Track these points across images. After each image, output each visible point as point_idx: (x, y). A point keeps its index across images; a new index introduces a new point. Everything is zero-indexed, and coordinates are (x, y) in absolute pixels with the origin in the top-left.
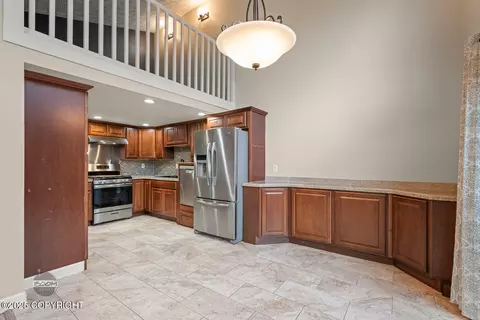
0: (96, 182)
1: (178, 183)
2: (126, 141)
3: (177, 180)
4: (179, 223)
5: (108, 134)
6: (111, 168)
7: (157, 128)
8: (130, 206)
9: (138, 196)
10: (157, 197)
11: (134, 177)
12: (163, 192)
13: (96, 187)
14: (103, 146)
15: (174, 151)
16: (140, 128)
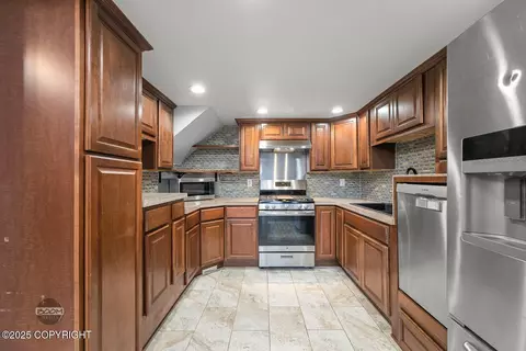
0: (262, 206)
1: (395, 228)
2: (311, 145)
3: (389, 220)
4: (394, 336)
5: (286, 137)
6: (294, 185)
8: (312, 248)
10: (352, 243)
11: (319, 200)
12: (361, 239)
14: (291, 154)
15: (394, 152)
16: (332, 121)
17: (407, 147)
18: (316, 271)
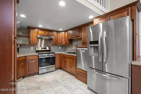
0: (39, 55)
1: (76, 57)
2: (53, 37)
3: (75, 55)
5: (46, 34)
6: (48, 49)
7: (65, 31)
8: (54, 65)
9: (57, 61)
10: (65, 62)
11: (56, 53)
12: (68, 60)
13: (40, 57)
15: (72, 41)
16: (58, 32)
17: (75, 40)
18: (55, 71)
